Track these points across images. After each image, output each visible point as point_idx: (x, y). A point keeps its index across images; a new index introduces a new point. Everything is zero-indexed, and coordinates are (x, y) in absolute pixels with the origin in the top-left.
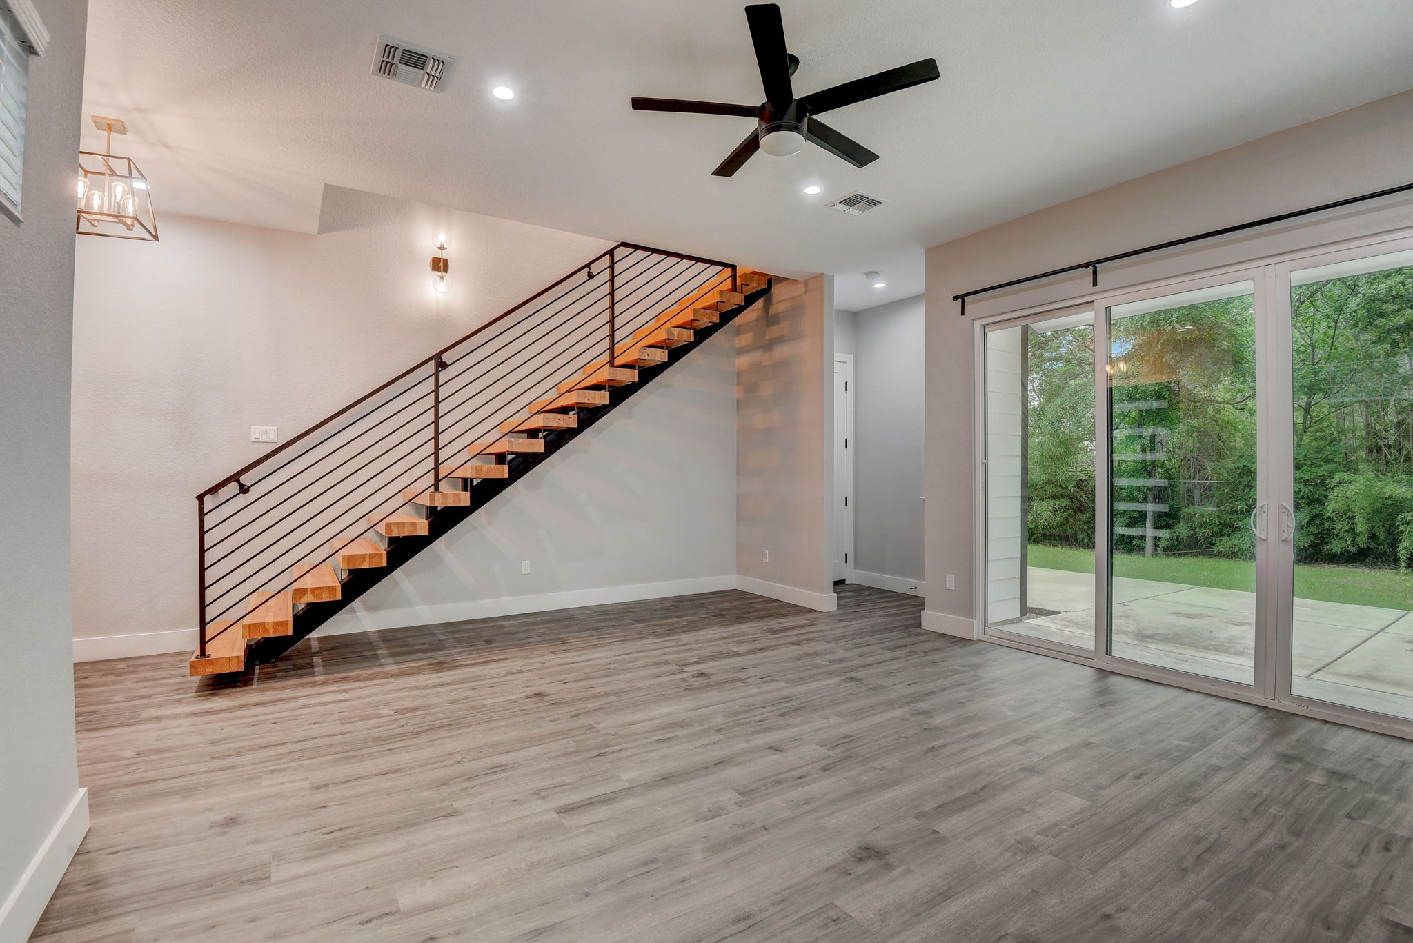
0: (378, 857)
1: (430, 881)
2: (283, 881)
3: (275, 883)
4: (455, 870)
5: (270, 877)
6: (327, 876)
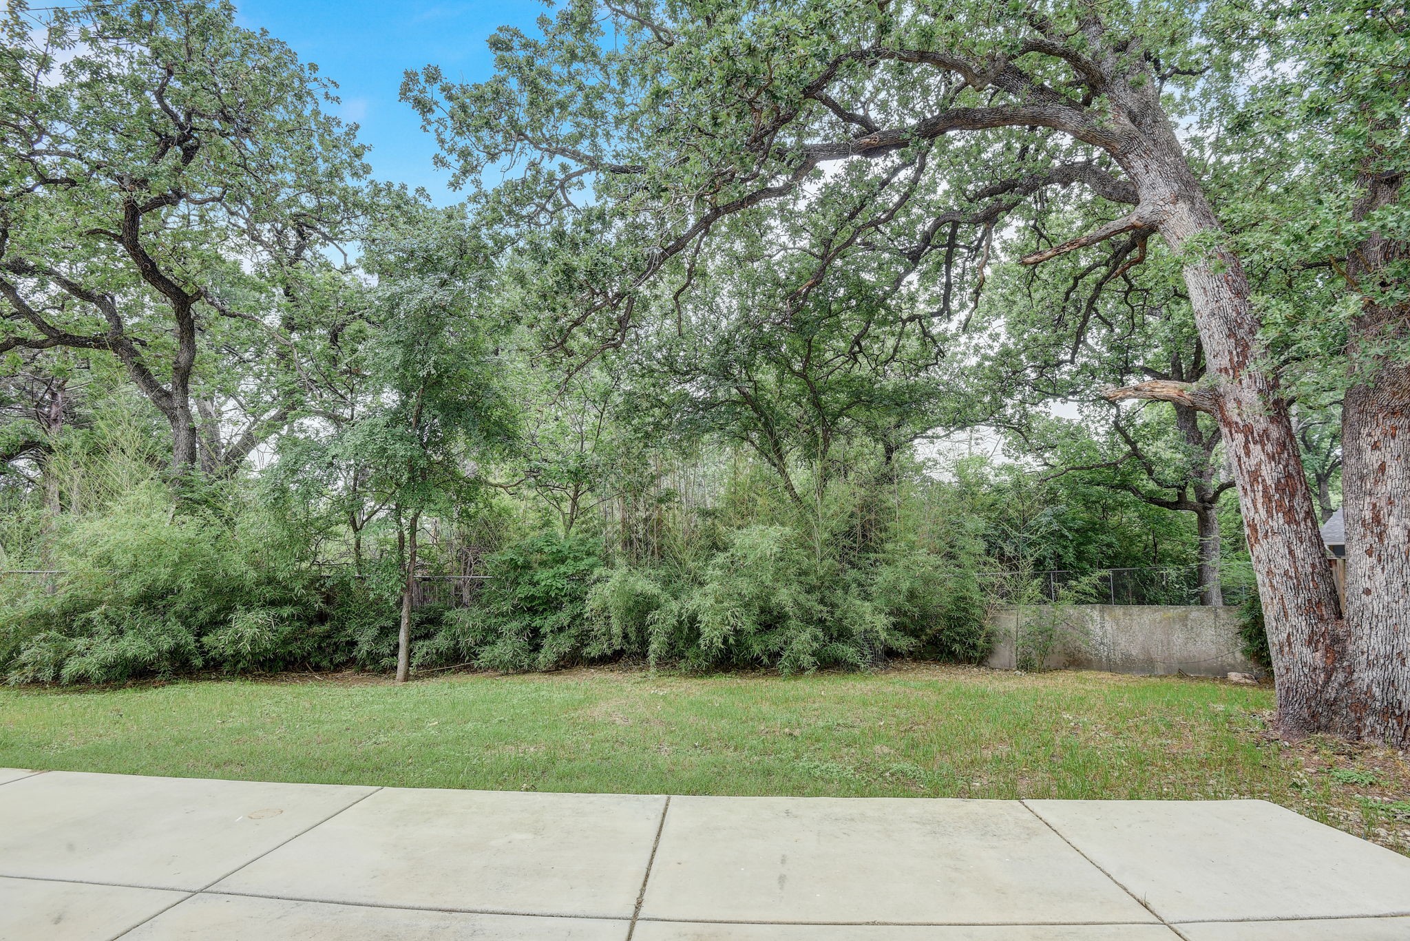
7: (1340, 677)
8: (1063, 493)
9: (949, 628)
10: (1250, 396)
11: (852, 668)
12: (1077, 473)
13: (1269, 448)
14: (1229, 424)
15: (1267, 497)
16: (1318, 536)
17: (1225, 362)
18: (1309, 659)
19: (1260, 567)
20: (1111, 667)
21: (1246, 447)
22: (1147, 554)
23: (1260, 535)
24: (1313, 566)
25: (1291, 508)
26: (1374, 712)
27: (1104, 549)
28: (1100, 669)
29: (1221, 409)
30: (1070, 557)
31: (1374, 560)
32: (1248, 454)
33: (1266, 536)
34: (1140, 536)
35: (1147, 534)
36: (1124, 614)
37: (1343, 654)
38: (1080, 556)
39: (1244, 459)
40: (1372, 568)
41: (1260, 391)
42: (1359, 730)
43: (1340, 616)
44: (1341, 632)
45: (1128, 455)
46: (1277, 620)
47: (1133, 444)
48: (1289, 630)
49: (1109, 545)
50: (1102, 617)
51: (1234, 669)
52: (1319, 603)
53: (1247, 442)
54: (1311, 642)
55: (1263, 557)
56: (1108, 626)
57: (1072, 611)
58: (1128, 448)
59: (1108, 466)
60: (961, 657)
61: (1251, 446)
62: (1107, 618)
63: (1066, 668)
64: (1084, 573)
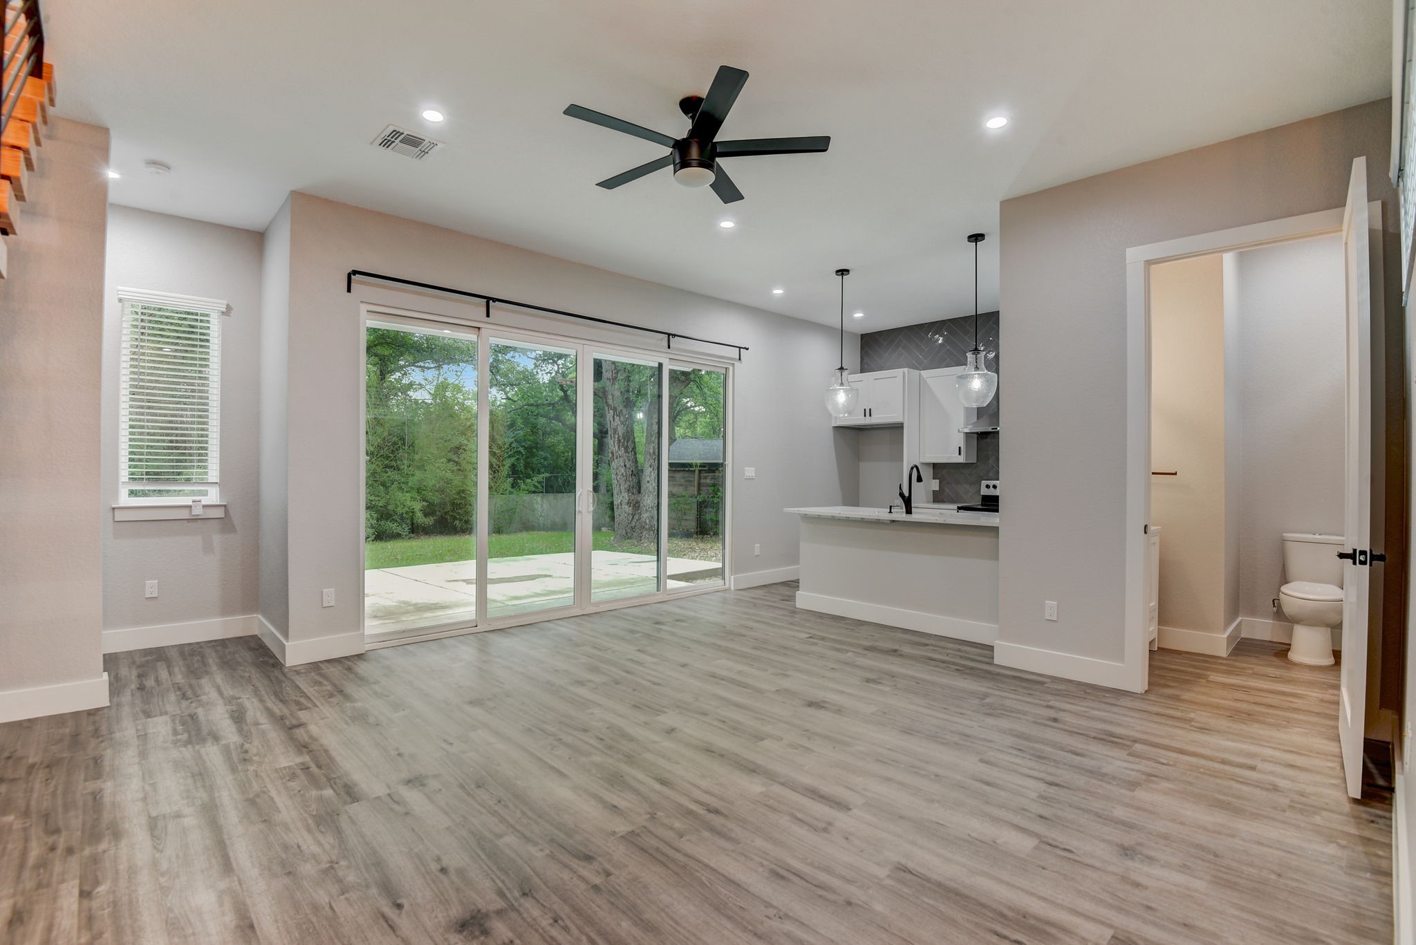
0: (1008, 884)
1: (998, 842)
2: (1103, 923)
3: (1111, 926)
4: (973, 835)
5: (1113, 937)
6: (1063, 900)
7: (636, 517)
8: (519, 421)
9: (453, 510)
10: (617, 394)
11: (397, 536)
12: (530, 407)
13: (622, 419)
14: (608, 405)
15: (619, 441)
16: (636, 458)
17: (610, 376)
18: (627, 510)
19: (613, 471)
20: (545, 528)
21: (613, 417)
22: (566, 465)
23: (615, 457)
24: (632, 471)
25: (627, 446)
26: (646, 529)
27: (542, 461)
28: (539, 530)
29: (606, 397)
30: (521, 467)
31: (652, 469)
32: (614, 420)
33: (617, 458)
34: (563, 453)
35: (568, 452)
36: (554, 498)
37: (639, 507)
38: (527, 465)
39: (612, 422)
40: (651, 472)
41: (621, 392)
42: (641, 537)
43: (639, 492)
44: (639, 498)
45: (562, 399)
46: (618, 494)
47: (565, 392)
48: (621, 498)
49: (545, 459)
50: (542, 501)
51: (604, 526)
52: (633, 487)
53: (614, 415)
54: (629, 503)
55: (615, 467)
56: (545, 506)
57: (527, 498)
58: (561, 394)
59: (549, 404)
60: (458, 529)
61: (615, 417)
62: (544, 501)
63: (521, 531)
64: (529, 477)
